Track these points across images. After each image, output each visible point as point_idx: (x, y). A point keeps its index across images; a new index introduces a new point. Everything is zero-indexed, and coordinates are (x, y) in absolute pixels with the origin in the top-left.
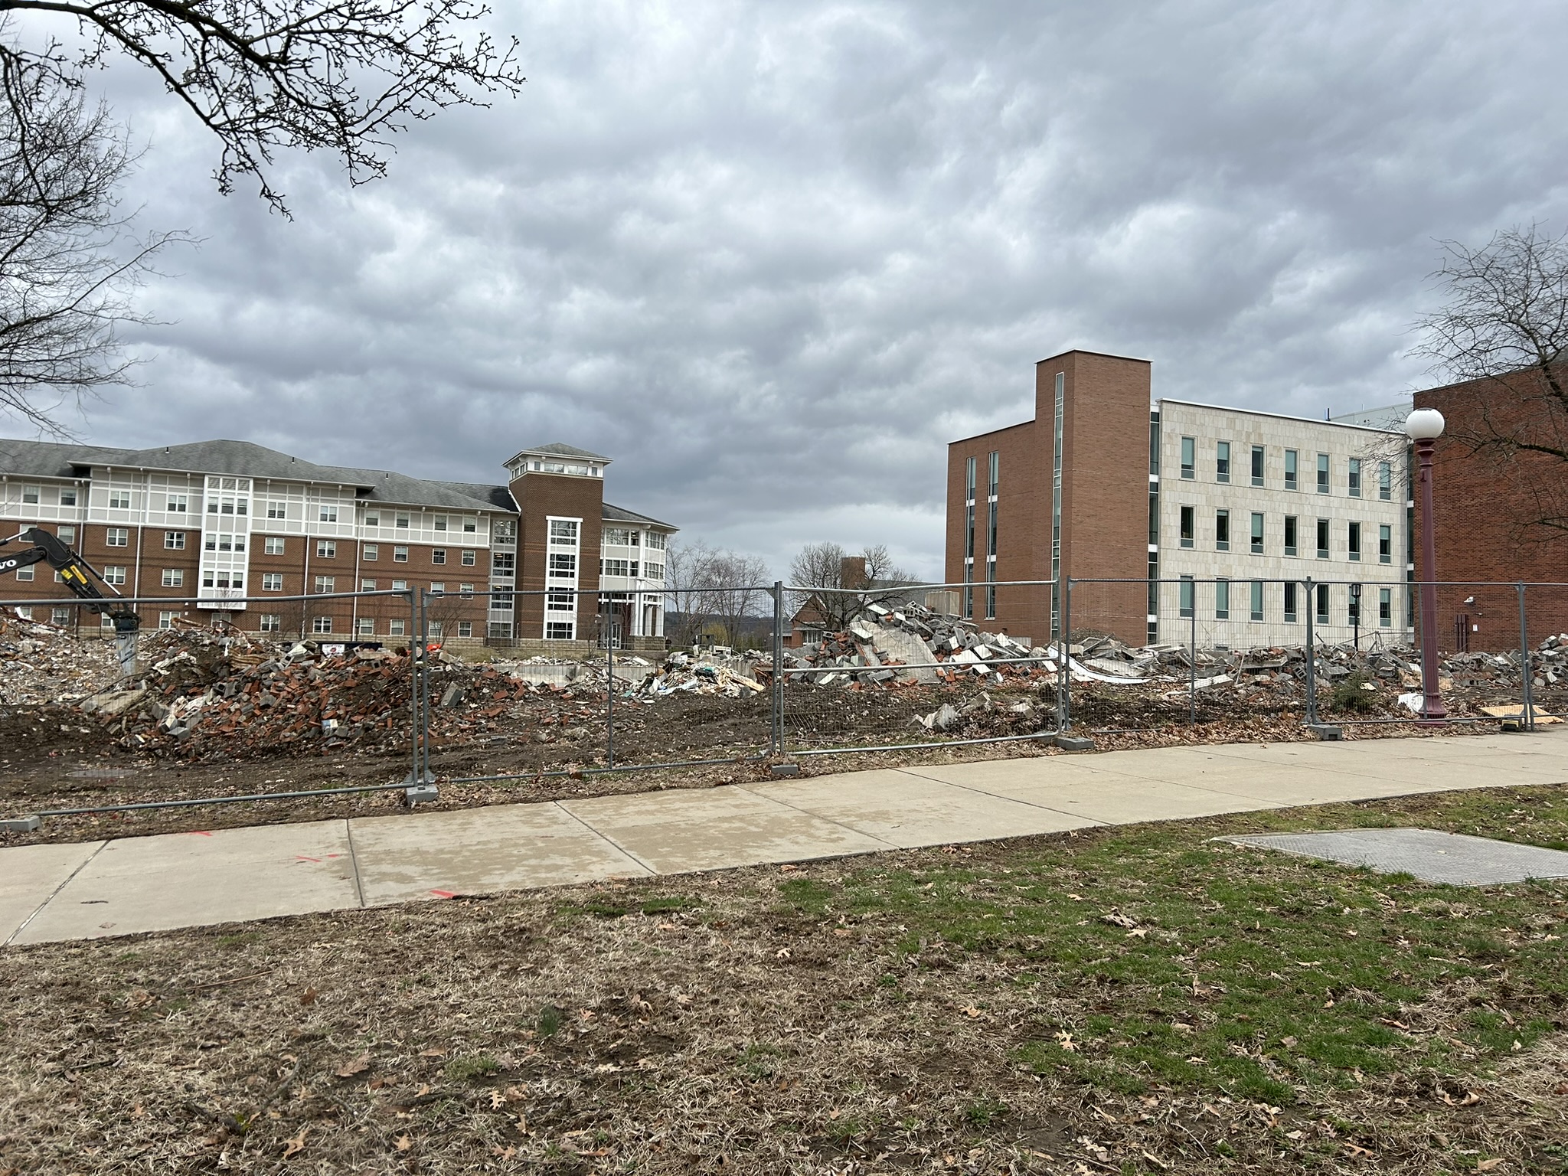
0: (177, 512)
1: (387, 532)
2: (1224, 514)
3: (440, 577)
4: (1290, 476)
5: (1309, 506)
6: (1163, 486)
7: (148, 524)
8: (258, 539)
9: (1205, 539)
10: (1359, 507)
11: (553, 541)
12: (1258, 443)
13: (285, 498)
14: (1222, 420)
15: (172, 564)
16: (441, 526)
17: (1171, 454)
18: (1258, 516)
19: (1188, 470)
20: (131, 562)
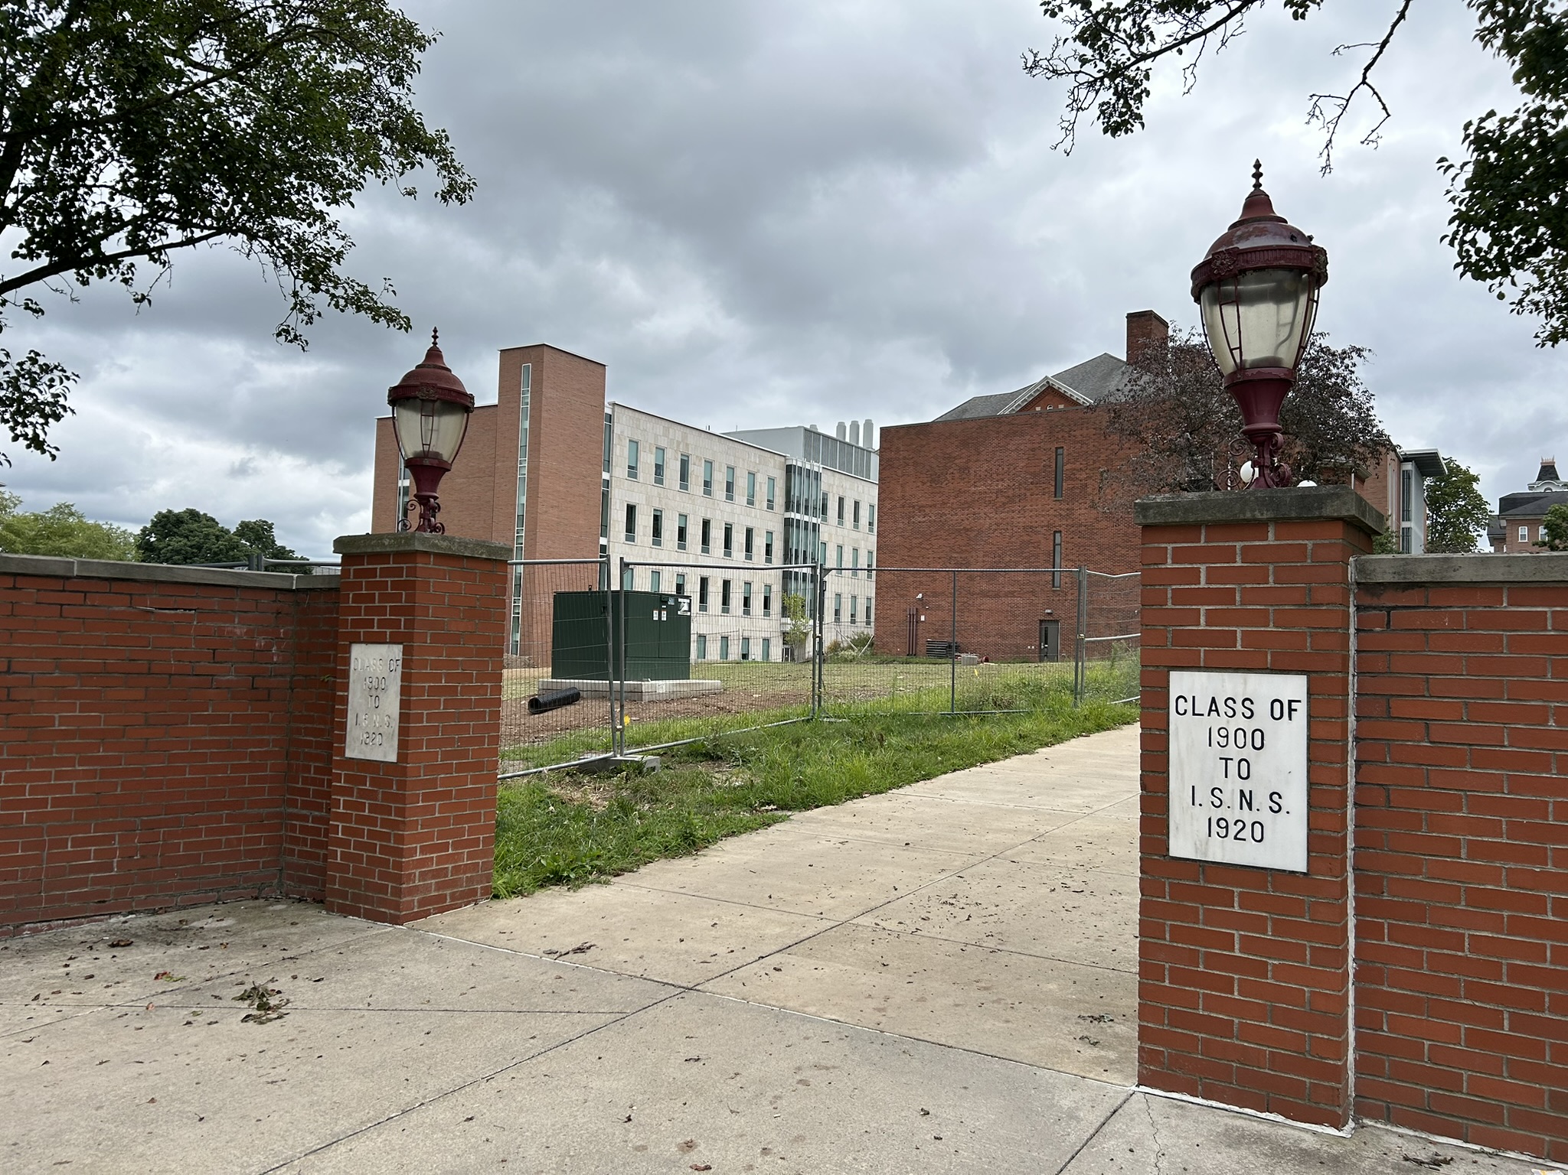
2: (659, 514)
4: (707, 484)
5: (721, 513)
6: (614, 484)
9: (644, 535)
10: (753, 515)
12: (686, 452)
14: (660, 427)
17: (620, 454)
18: (684, 517)
19: (633, 471)
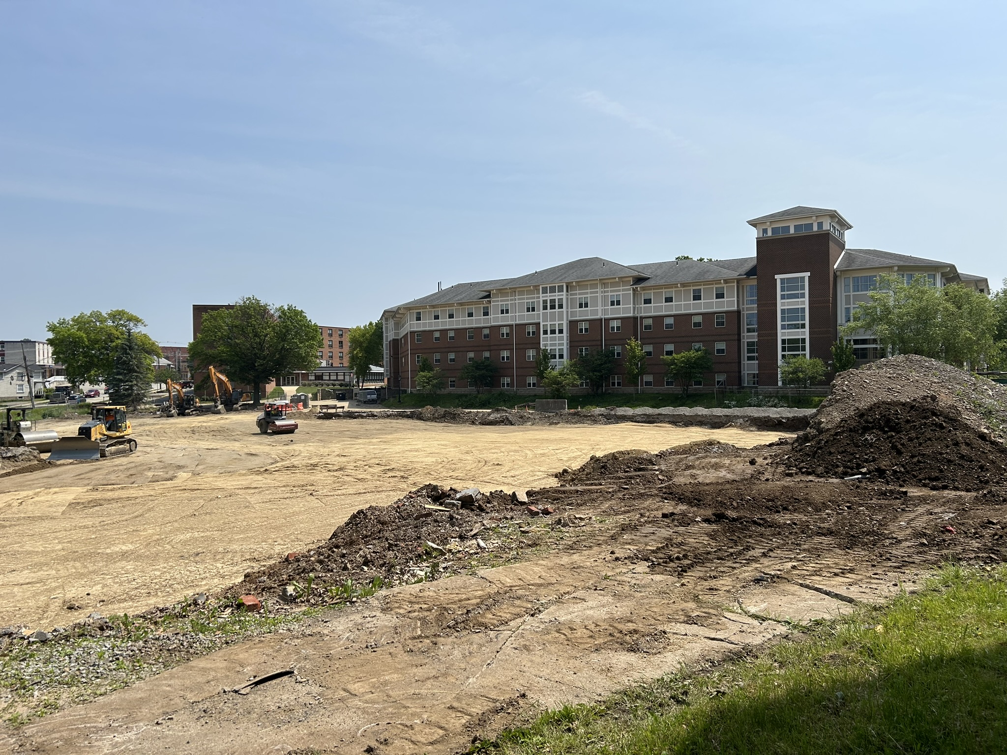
0: (531, 313)
1: (658, 308)
3: (698, 339)
7: (518, 322)
8: (573, 324)
11: (783, 297)
13: (587, 293)
15: (530, 346)
16: (697, 297)
20: (512, 346)
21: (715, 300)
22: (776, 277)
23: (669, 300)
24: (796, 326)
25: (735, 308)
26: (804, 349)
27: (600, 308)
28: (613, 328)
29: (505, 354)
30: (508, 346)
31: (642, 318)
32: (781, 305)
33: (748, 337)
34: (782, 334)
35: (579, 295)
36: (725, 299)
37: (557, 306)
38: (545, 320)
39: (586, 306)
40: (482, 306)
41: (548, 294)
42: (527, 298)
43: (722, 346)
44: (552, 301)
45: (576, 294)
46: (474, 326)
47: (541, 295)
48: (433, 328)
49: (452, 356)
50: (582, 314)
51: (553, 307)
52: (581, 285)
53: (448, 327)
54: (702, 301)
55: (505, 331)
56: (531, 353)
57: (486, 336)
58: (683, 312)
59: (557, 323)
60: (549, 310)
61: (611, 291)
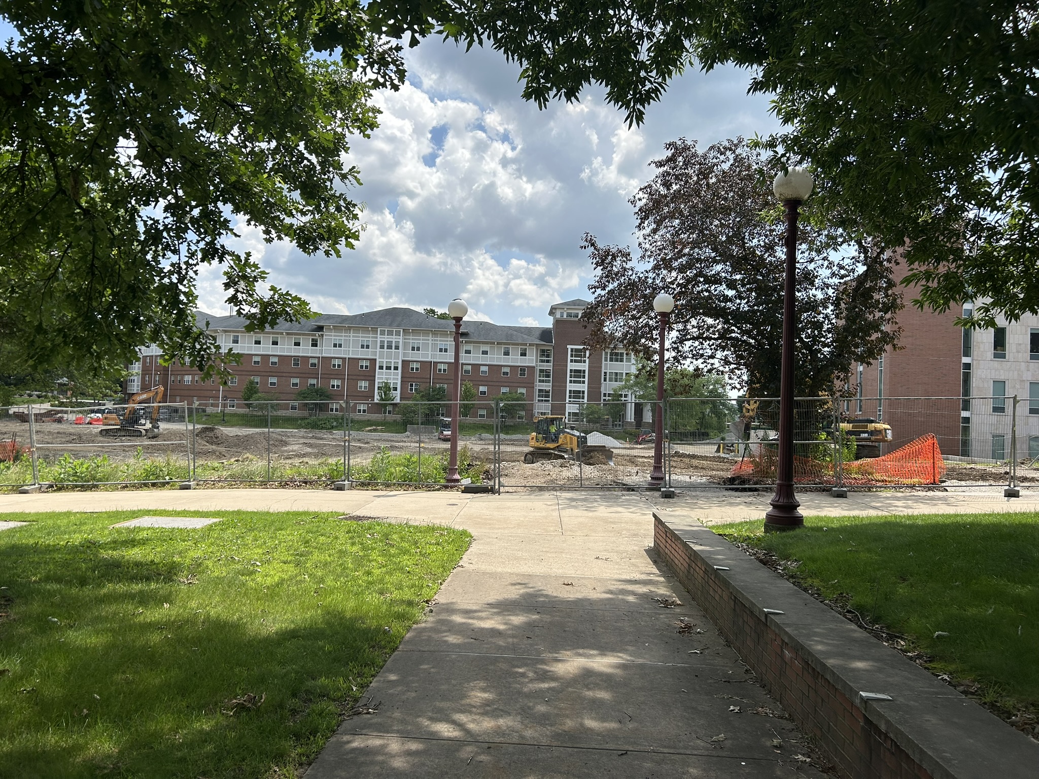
0: (365, 349)
1: (476, 358)
3: (506, 384)
7: (351, 356)
8: (405, 363)
9: (1018, 352)
11: (571, 361)
13: (420, 340)
15: (362, 378)
16: (506, 353)
20: (343, 377)
21: (519, 357)
22: (568, 346)
23: (485, 353)
24: (579, 382)
25: (534, 365)
26: (583, 398)
27: (430, 353)
28: (440, 370)
29: (336, 382)
30: (339, 375)
31: (463, 364)
32: (571, 366)
33: (539, 386)
34: (570, 387)
35: (413, 340)
36: (527, 357)
37: (393, 347)
38: (381, 357)
39: (418, 349)
40: (311, 338)
41: (386, 336)
42: (362, 337)
43: (524, 391)
44: (390, 343)
45: (409, 339)
46: (301, 354)
47: (379, 336)
48: (253, 352)
49: (274, 380)
50: (412, 356)
51: (390, 347)
52: (415, 332)
53: (270, 353)
54: (510, 357)
55: (337, 362)
56: (363, 384)
57: (313, 365)
58: (495, 363)
59: (393, 361)
60: (385, 349)
61: (440, 341)
